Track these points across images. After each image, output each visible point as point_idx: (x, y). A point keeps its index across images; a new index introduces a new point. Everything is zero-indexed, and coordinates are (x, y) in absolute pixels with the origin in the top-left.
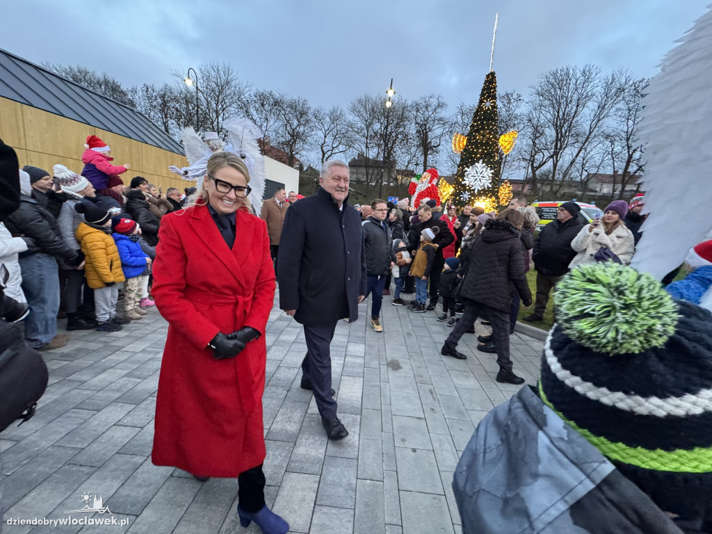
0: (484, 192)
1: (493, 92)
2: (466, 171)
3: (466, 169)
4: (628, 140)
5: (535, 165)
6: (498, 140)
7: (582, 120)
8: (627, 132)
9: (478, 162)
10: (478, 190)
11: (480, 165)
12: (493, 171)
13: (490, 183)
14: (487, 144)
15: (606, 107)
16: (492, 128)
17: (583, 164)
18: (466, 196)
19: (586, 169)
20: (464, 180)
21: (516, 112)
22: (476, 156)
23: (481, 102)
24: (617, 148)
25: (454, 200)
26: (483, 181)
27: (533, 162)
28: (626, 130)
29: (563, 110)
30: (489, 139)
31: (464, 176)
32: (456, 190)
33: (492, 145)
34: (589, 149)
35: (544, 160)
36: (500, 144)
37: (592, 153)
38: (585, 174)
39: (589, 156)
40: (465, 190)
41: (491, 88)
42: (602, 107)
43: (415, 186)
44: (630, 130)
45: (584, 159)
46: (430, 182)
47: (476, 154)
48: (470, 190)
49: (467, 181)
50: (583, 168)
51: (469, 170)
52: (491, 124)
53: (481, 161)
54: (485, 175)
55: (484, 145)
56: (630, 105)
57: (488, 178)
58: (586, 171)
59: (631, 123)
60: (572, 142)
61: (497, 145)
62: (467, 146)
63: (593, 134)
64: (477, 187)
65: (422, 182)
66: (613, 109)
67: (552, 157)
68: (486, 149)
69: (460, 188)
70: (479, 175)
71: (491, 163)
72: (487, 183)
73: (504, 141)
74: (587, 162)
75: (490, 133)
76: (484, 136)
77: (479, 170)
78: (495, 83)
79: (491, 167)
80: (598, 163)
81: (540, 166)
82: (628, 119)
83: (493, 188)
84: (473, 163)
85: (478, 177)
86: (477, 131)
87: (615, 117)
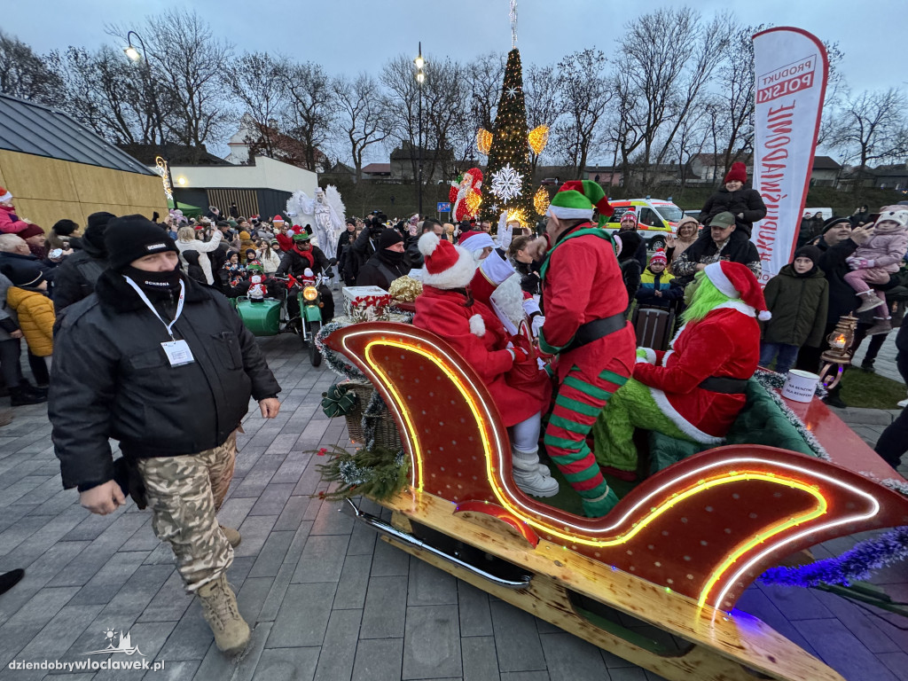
0: (514, 203)
1: (517, 76)
2: (493, 177)
3: (493, 174)
4: (732, 110)
5: (627, 147)
6: (527, 136)
7: (681, 85)
8: (733, 99)
9: (505, 166)
10: (507, 200)
11: (507, 170)
12: (522, 176)
13: (521, 191)
14: (514, 142)
15: (707, 66)
16: (518, 123)
17: (683, 143)
18: (494, 208)
19: (687, 149)
20: (492, 189)
21: (599, 77)
22: (502, 159)
23: (504, 89)
24: (720, 122)
25: (483, 212)
26: (513, 189)
27: (624, 143)
28: (730, 97)
29: (657, 72)
30: (515, 136)
31: (491, 184)
32: (483, 201)
33: (520, 143)
34: (689, 124)
35: (637, 140)
36: (530, 142)
37: (693, 128)
38: (685, 156)
39: (690, 132)
40: (493, 201)
41: (514, 71)
42: (702, 67)
43: (456, 191)
44: (735, 97)
45: (683, 136)
46: (473, 186)
47: (502, 155)
48: (498, 201)
49: (495, 190)
50: (682, 149)
51: (497, 177)
52: (518, 118)
53: (508, 165)
54: (514, 181)
55: (511, 144)
56: (736, 63)
57: (517, 185)
58: (687, 152)
59: (736, 86)
60: (670, 114)
61: (526, 144)
62: (493, 146)
63: (693, 103)
64: (506, 196)
65: (464, 187)
66: (715, 70)
67: (644, 136)
68: (513, 149)
69: (489, 199)
70: (508, 182)
71: (521, 166)
72: (516, 190)
73: (535, 138)
74: (687, 140)
75: (516, 129)
76: (509, 133)
77: (507, 177)
78: (520, 63)
79: (520, 171)
80: (700, 142)
81: (632, 148)
82: (733, 81)
83: (524, 196)
84: (499, 168)
85: (507, 184)
86: (502, 127)
87: (718, 80)
